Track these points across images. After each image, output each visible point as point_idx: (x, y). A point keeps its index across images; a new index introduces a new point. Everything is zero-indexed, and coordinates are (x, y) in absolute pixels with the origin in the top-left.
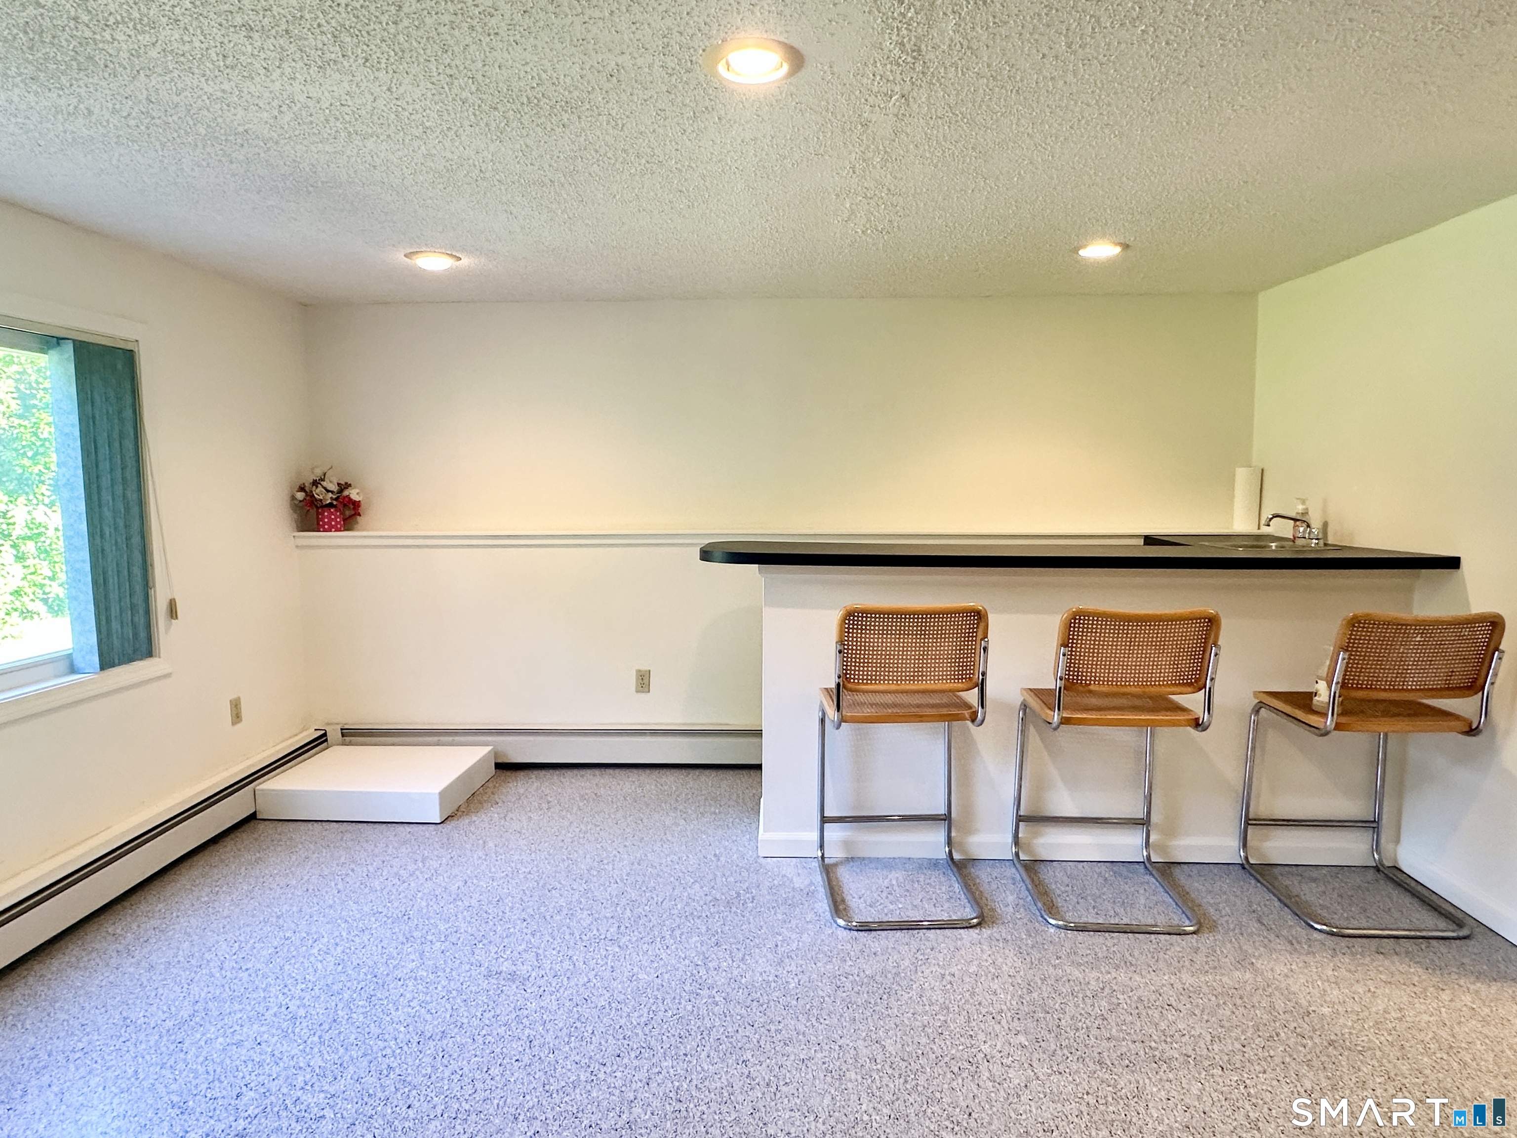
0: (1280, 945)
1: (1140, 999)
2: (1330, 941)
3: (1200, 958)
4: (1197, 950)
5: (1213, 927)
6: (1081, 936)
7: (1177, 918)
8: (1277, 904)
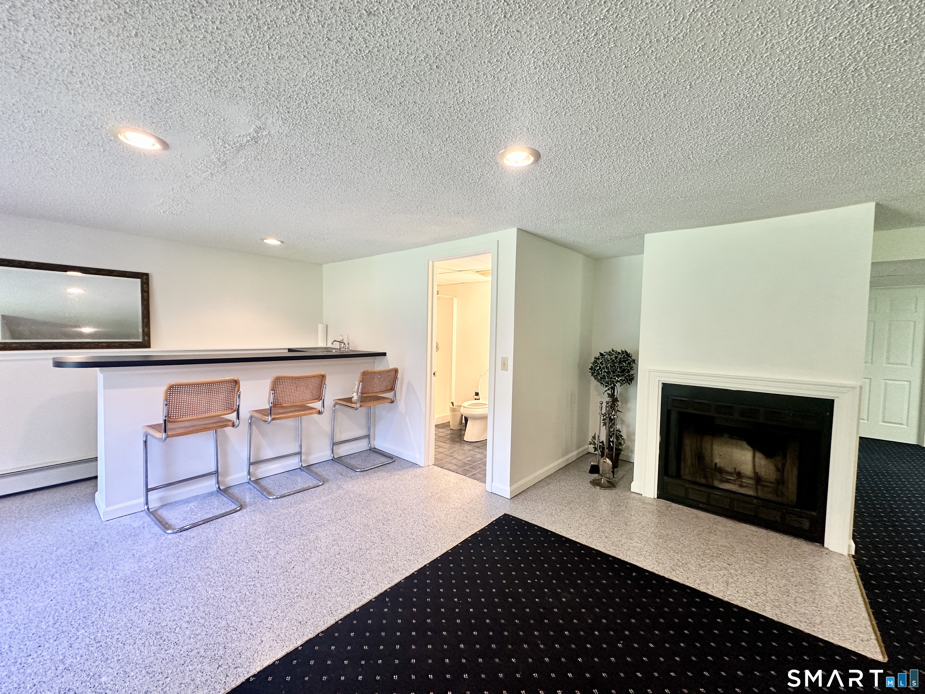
0: (348, 479)
1: (310, 511)
2: (362, 473)
3: (326, 492)
4: (324, 489)
5: (328, 481)
6: (283, 499)
7: (315, 482)
8: (345, 468)
